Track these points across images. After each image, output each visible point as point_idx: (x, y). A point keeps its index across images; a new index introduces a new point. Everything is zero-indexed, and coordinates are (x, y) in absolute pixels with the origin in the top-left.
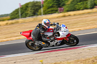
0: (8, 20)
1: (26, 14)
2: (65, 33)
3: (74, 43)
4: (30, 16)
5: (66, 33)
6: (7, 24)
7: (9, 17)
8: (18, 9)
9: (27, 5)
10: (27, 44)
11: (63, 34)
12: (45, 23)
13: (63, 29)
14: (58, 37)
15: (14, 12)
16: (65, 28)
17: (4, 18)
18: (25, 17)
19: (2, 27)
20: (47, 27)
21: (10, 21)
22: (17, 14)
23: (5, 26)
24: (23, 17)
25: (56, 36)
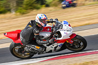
2: (68, 32)
11: (65, 33)
14: (58, 39)
16: (67, 25)
20: (43, 25)
25: (56, 37)
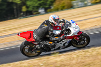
14: (67, 35)
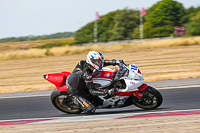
0: (71, 45)
1: (107, 35)
2: (136, 82)
3: (152, 103)
4: (115, 40)
5: (138, 83)
6: (67, 52)
7: (72, 39)
8: (93, 23)
9: (111, 17)
10: (54, 99)
12: (93, 60)
13: (133, 74)
15: (84, 28)
16: (136, 71)
17: (63, 40)
18: (106, 41)
19: (57, 59)
20: (97, 68)
21: (74, 48)
22: (89, 34)
23: (63, 58)
24: (102, 41)
